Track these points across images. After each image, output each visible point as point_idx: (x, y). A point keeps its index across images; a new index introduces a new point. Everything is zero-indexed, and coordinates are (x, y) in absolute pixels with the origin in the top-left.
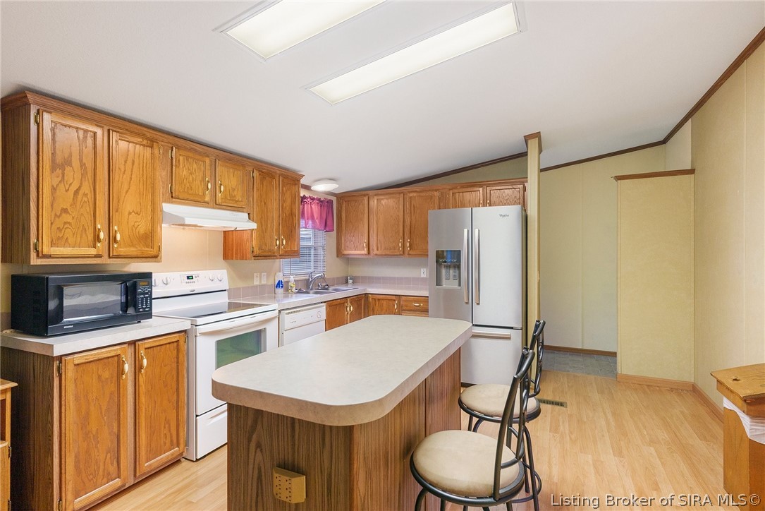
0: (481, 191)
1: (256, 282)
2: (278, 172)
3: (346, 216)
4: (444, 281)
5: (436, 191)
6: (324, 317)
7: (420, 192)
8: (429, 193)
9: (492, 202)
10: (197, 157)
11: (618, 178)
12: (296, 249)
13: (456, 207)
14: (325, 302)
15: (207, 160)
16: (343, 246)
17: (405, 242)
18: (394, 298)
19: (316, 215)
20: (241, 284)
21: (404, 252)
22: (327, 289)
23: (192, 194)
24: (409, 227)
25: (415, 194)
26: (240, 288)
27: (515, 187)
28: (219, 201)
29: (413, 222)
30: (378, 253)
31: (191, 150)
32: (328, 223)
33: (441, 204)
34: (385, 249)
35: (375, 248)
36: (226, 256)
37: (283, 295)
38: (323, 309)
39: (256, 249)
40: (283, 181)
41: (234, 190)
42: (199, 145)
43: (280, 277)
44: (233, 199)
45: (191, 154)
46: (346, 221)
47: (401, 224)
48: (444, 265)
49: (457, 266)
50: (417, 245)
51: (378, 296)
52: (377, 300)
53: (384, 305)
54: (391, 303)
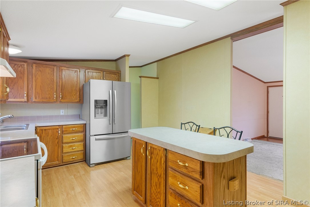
0: (102, 73)
5: (78, 68)
7: (68, 67)
9: (106, 79)
11: (141, 77)
18: (58, 127)
21: (56, 101)
25: (65, 68)
35: (33, 97)
48: (97, 107)
49: (104, 107)
50: (66, 97)
51: (45, 127)
52: (44, 130)
53: (50, 133)
54: (55, 131)
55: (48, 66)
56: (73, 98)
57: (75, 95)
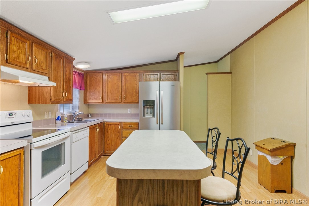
0: (158, 75)
1: (46, 117)
2: (63, 55)
3: (90, 83)
4: (146, 115)
5: (138, 73)
6: (88, 135)
7: (130, 73)
8: (135, 74)
9: (163, 80)
10: (23, 40)
11: (207, 74)
12: (71, 99)
13: (147, 81)
14: (88, 127)
15: (28, 42)
16: (88, 98)
17: (123, 96)
18: (118, 123)
19: (77, 81)
20: (38, 119)
21: (121, 101)
22: (81, 120)
23: (19, 62)
24: (124, 89)
25: (127, 74)
26: (37, 121)
27: (172, 74)
28: (34, 68)
29: (127, 87)
30: (108, 101)
31: (19, 34)
32: (82, 86)
33: (140, 80)
34: (112, 100)
35: (106, 99)
36: (30, 102)
37: (60, 124)
38: (88, 130)
39: (53, 98)
40: (66, 61)
41: (42, 62)
42: (23, 32)
43: (59, 114)
44: (41, 67)
45: (19, 37)
46: (90, 86)
47: (120, 88)
48: (146, 107)
49: (153, 107)
50: (128, 98)
51: (110, 123)
52: (109, 125)
53: (113, 127)
54: (117, 126)
55: (115, 74)
56: (134, 99)
57: (135, 96)
